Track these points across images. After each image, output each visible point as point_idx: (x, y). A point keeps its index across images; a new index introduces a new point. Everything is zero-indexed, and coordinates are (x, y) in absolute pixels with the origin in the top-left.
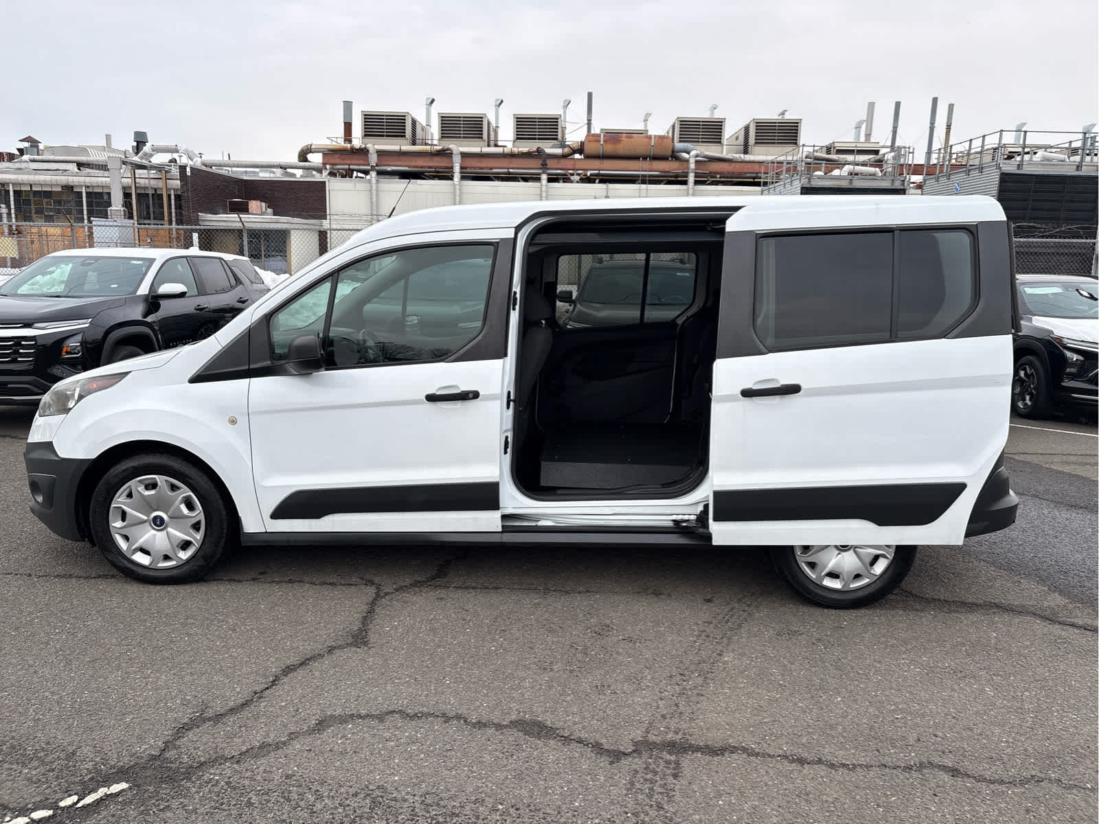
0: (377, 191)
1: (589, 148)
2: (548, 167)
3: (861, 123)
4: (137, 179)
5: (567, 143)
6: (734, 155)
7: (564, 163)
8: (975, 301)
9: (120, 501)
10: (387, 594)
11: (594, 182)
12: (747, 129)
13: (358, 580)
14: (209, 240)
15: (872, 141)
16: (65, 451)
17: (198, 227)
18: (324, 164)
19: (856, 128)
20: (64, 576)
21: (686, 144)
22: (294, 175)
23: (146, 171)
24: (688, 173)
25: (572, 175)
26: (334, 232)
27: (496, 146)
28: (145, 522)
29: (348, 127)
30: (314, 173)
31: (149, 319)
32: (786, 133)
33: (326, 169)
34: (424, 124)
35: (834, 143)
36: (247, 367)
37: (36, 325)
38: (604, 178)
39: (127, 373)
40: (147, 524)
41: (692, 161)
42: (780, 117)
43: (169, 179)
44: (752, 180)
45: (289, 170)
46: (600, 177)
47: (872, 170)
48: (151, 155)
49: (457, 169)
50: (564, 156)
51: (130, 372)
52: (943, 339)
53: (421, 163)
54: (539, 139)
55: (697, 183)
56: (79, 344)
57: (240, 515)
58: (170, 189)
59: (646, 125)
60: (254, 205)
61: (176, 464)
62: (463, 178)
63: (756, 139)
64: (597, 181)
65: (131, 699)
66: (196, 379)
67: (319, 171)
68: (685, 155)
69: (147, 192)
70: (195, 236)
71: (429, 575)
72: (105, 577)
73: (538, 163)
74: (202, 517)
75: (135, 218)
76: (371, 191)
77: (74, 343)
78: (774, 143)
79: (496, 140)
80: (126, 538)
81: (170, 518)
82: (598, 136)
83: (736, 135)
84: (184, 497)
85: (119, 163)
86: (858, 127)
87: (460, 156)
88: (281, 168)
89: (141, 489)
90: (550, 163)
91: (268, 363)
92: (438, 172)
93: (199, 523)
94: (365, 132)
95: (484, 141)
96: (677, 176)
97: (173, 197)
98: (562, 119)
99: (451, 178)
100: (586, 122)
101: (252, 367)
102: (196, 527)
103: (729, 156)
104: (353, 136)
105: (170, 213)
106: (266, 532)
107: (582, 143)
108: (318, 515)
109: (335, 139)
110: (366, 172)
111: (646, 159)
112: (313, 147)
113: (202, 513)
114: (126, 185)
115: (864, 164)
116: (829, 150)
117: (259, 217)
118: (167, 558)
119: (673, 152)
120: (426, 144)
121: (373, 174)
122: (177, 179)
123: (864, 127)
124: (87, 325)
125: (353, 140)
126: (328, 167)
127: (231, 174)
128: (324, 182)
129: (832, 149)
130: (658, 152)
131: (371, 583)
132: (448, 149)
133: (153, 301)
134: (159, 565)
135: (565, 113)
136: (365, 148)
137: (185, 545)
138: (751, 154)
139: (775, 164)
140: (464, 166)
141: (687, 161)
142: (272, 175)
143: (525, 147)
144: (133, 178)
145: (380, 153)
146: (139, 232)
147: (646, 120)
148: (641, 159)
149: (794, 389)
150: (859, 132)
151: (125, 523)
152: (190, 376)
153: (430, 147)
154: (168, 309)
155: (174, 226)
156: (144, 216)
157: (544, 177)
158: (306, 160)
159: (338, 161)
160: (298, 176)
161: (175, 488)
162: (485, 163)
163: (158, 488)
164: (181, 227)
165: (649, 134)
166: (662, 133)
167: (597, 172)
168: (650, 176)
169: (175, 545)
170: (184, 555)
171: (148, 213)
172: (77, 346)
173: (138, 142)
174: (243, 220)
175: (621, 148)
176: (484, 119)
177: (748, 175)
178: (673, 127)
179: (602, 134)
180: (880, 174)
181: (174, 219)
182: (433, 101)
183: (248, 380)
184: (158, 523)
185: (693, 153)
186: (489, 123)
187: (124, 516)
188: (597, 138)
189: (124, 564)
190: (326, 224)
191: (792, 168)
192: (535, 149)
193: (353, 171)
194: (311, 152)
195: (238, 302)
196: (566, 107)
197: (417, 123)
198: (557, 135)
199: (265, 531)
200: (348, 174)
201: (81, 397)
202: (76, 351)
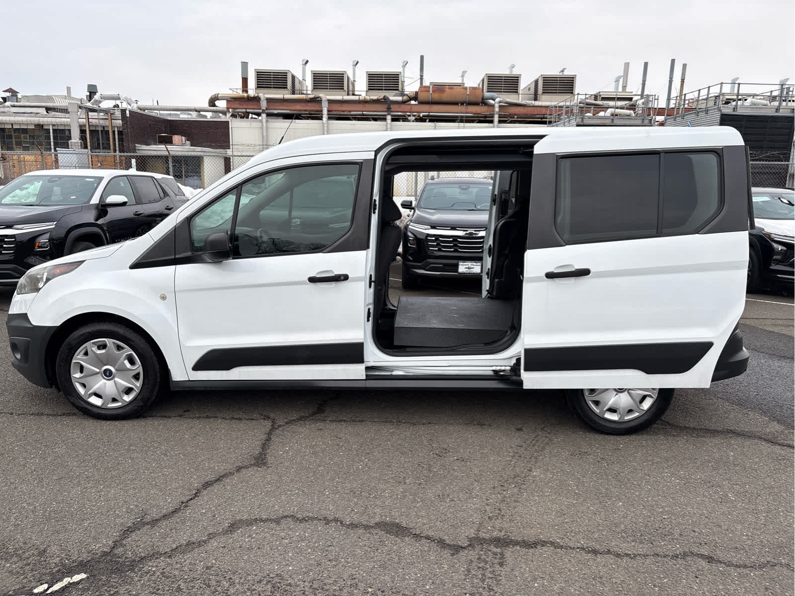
0: (267, 128)
1: (422, 97)
2: (391, 110)
3: (619, 77)
4: (90, 120)
5: (405, 93)
6: (527, 101)
7: (404, 107)
8: (720, 206)
9: (79, 358)
10: (280, 426)
11: (425, 121)
12: (536, 82)
13: (258, 416)
14: (144, 163)
15: (627, 91)
16: (37, 320)
17: (135, 154)
18: (228, 108)
19: (616, 82)
20: (38, 414)
21: (492, 94)
22: (205, 117)
23: (96, 114)
24: (494, 114)
25: (409, 116)
26: (236, 158)
27: (354, 95)
28: (98, 373)
29: (245, 81)
30: (221, 115)
31: (100, 222)
32: (566, 85)
33: (229, 112)
34: (301, 79)
35: (600, 92)
36: (173, 257)
37: (15, 226)
38: (433, 118)
39: (83, 262)
40: (99, 375)
41: (497, 105)
42: (561, 74)
43: (113, 119)
44: (540, 120)
45: (202, 113)
46: (430, 118)
47: (628, 112)
48: (100, 102)
49: (325, 112)
50: (404, 102)
51: (85, 260)
52: (697, 235)
53: (299, 107)
54: (385, 90)
55: (500, 122)
56: (47, 241)
57: (169, 368)
58: (115, 127)
59: (463, 81)
60: (176, 138)
61: (121, 330)
62: (330, 118)
63: (543, 90)
64: (428, 121)
65: (89, 508)
66: (135, 266)
67: (224, 113)
68: (492, 102)
69: (97, 129)
70: (133, 161)
71: (311, 412)
72: (69, 414)
73: (384, 107)
74: (141, 370)
75: (89, 147)
76: (262, 128)
77: (43, 240)
78: (556, 93)
79: (354, 91)
80: (84, 386)
81: (117, 370)
82: (428, 87)
83: (529, 87)
84: (127, 355)
85: (76, 107)
86: (617, 81)
87: (327, 102)
88: (196, 111)
89: (95, 349)
90: (393, 107)
91: (189, 254)
92: (311, 114)
93: (138, 374)
94: (258, 84)
95: (345, 91)
96: (485, 117)
97: (116, 133)
98: (402, 75)
99: (320, 118)
100: (419, 77)
101: (177, 256)
102: (136, 377)
103: (523, 102)
104: (249, 88)
105: (115, 144)
106: (189, 381)
107: (417, 93)
108: (228, 368)
109: (235, 90)
110: (259, 115)
111: (464, 104)
112: (219, 96)
113: (141, 366)
114: (81, 124)
115: (622, 108)
116: (596, 97)
117: (180, 147)
118: (114, 400)
119: (483, 99)
120: (302, 94)
121: (264, 115)
122: (119, 119)
123: (621, 80)
124: (53, 226)
125: (249, 91)
126: (231, 110)
127: (159, 116)
128: (228, 122)
129: (599, 96)
130: (473, 99)
131: (267, 418)
132: (318, 98)
133: (103, 209)
134: (108, 406)
135: (404, 71)
136: (258, 97)
137: (128, 391)
138: (539, 101)
139: (558, 108)
140: (331, 109)
141: (493, 106)
142: (189, 116)
143: (375, 95)
144: (87, 119)
145: (269, 100)
146: (92, 158)
147: (463, 76)
148: (460, 104)
149: (585, 272)
150: (618, 84)
151: (82, 375)
152: (130, 263)
153: (305, 96)
154: (113, 214)
155: (118, 153)
156: (96, 147)
157: (389, 117)
158: (214, 105)
159: (237, 106)
160: (209, 117)
161: (120, 348)
162: (345, 107)
163: (107, 348)
164: (122, 154)
165: (466, 86)
166: (476, 85)
167: (428, 114)
168: (466, 117)
169: (121, 390)
170: (127, 398)
171: (99, 144)
172: (46, 242)
173: (90, 92)
174: (169, 149)
175: (445, 97)
176: (344, 75)
177: (537, 116)
178: (483, 80)
179: (431, 86)
180: (634, 115)
181: (117, 149)
182: (307, 61)
183: (175, 266)
184: (108, 374)
185: (497, 100)
186: (348, 78)
187: (82, 369)
188: (427, 89)
189: (82, 405)
190: (229, 152)
191: (569, 111)
192: (382, 97)
193: (249, 113)
194: (218, 99)
195: (166, 209)
196: (404, 66)
197: (296, 78)
198: (398, 87)
199: (188, 379)
200: (245, 116)
201: (48, 280)
202: (46, 246)
